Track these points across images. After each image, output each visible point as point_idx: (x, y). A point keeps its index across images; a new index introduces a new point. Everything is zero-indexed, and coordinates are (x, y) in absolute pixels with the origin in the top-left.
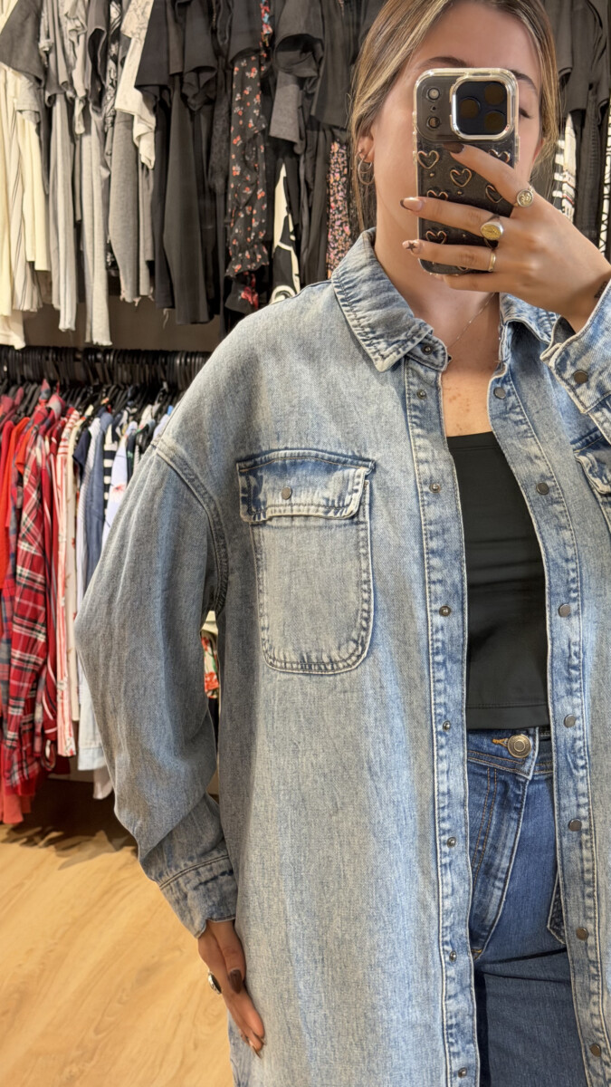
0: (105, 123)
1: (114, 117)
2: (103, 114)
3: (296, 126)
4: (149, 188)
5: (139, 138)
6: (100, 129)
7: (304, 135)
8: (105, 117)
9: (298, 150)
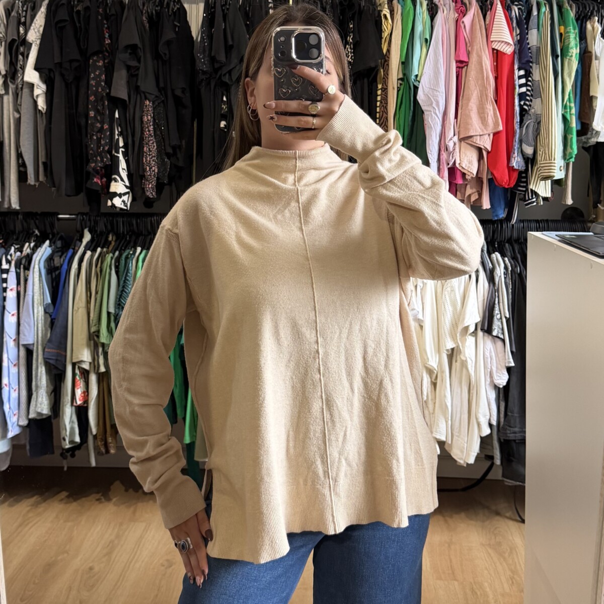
0: (17, 88)
1: (23, 85)
2: (16, 83)
3: (126, 91)
4: (43, 123)
5: (37, 96)
6: (14, 91)
7: (130, 96)
8: (17, 86)
9: (127, 103)
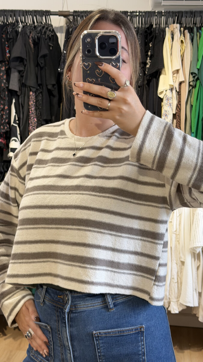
3: (18, 86)
7: (20, 89)
9: (19, 94)
